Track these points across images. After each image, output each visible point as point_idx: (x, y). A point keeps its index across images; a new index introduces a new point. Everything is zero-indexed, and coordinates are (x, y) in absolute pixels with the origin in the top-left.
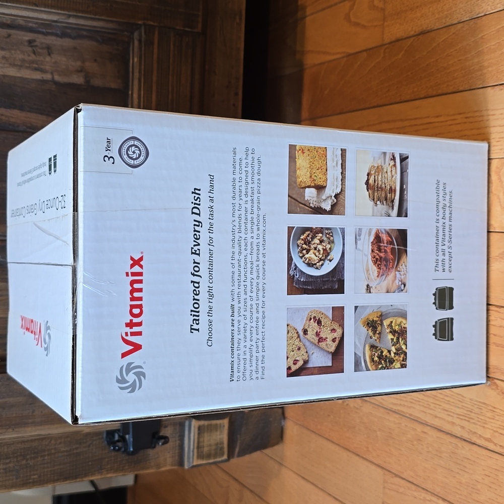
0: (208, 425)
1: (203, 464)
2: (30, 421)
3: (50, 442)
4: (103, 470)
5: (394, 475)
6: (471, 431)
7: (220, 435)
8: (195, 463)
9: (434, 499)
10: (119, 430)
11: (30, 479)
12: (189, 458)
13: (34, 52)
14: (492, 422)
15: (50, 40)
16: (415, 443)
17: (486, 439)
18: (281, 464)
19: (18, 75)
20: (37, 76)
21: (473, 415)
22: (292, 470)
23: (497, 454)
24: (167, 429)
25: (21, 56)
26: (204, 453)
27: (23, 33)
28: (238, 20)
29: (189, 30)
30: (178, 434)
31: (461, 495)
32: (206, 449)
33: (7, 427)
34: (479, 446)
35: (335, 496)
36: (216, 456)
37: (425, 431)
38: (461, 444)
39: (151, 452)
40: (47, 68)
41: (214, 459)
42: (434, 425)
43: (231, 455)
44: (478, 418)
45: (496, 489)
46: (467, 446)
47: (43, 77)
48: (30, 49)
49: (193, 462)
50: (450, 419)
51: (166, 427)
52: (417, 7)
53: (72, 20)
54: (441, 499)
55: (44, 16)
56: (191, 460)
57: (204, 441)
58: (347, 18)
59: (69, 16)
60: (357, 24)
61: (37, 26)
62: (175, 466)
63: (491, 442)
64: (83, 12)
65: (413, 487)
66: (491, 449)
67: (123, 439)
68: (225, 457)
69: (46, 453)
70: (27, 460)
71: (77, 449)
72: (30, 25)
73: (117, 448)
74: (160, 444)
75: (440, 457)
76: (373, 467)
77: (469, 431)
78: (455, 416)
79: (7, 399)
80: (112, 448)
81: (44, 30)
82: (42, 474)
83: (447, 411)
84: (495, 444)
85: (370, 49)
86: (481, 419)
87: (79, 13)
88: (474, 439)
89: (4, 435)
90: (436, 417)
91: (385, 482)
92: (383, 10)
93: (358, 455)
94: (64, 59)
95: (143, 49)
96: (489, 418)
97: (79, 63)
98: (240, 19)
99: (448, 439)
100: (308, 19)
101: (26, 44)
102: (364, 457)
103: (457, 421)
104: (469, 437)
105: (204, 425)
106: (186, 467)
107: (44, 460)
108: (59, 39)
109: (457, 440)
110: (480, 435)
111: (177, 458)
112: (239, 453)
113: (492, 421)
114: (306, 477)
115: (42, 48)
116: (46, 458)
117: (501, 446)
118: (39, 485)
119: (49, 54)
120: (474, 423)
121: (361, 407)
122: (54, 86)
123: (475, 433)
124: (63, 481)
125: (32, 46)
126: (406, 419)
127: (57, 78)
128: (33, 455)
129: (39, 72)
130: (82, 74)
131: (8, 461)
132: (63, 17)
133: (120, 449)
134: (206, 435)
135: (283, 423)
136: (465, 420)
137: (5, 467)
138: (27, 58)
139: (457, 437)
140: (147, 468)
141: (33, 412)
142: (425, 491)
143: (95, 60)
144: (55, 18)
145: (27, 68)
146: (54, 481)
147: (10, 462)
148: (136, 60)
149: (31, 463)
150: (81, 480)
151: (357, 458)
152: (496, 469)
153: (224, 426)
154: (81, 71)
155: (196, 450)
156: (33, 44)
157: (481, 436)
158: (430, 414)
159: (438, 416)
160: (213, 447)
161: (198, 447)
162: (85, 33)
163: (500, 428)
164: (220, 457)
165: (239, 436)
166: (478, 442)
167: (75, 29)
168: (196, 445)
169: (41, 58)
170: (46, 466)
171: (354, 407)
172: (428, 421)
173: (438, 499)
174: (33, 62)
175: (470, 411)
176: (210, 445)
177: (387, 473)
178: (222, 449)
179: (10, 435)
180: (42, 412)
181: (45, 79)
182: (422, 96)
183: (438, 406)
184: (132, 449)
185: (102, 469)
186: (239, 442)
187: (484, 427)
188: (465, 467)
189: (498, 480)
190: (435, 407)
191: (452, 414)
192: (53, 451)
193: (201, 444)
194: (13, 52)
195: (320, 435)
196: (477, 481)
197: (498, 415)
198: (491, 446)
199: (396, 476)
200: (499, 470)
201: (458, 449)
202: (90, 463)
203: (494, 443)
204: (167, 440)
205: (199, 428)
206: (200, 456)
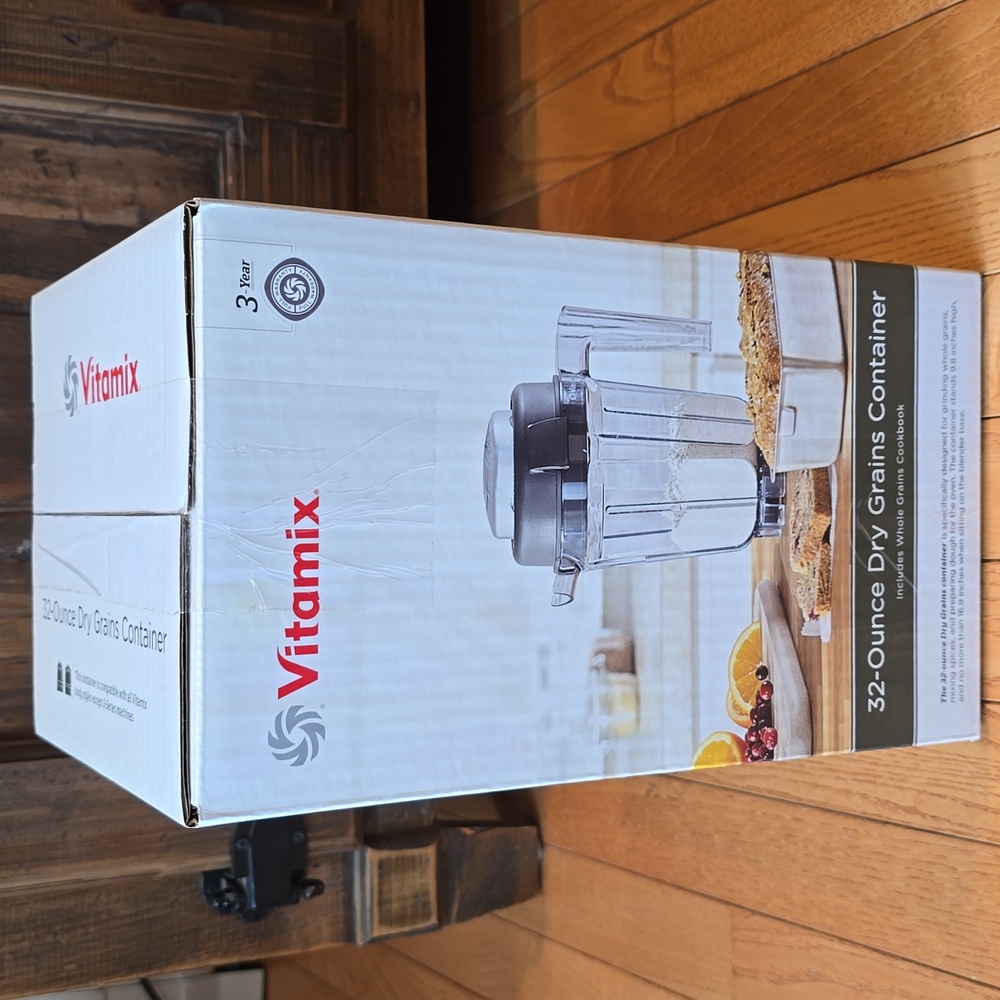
0: (397, 859)
1: (392, 934)
2: (60, 852)
3: (98, 897)
4: (202, 952)
5: (749, 913)
6: (879, 800)
7: (421, 877)
8: (376, 934)
9: (825, 942)
10: (227, 870)
11: (62, 972)
12: (363, 925)
13: (45, 172)
14: (913, 777)
15: (75, 149)
16: (783, 842)
17: (908, 810)
18: (541, 936)
19: (19, 213)
20: (53, 213)
21: (880, 770)
22: (562, 944)
23: (927, 834)
24: (319, 869)
25: (22, 179)
26: (393, 912)
27: (24, 138)
28: (412, 108)
29: (325, 124)
30: (341, 879)
31: (871, 923)
32: (395, 906)
33: (17, 865)
34: (895, 825)
35: (644, 976)
36: (415, 918)
37: (798, 815)
38: (862, 827)
39: (291, 913)
40: (71, 199)
41: (412, 924)
42: (813, 801)
43: (444, 918)
44: (890, 773)
45: (932, 900)
46: (875, 830)
47: (62, 216)
48: (38, 166)
49: (372, 932)
50: (841, 785)
51: (317, 865)
52: (728, 56)
53: (112, 113)
54: (836, 940)
55: (62, 107)
56: (368, 927)
57: (390, 891)
58: (609, 91)
59: (107, 106)
60: (626, 100)
61: (48, 125)
62: (338, 941)
63: (915, 814)
64: (132, 97)
65: (786, 928)
66: (917, 827)
67: (235, 887)
68: (433, 920)
69: (92, 920)
70: (55, 934)
71: (149, 910)
72: (37, 123)
73: (226, 904)
74: (308, 894)
75: (829, 859)
76: (712, 905)
77: (875, 800)
78: (850, 777)
79: (16, 812)
80: (217, 904)
81: (62, 133)
82: (85, 962)
83: (834, 771)
84: (924, 816)
85: (652, 141)
86: (896, 774)
87: (125, 98)
88: (887, 814)
89: (10, 882)
90: (816, 786)
91: (735, 928)
92: (670, 68)
93: (682, 888)
94: (100, 182)
95: (243, 160)
96: (908, 769)
97: (127, 190)
98: (418, 106)
99: (840, 823)
100: (539, 104)
101: (31, 157)
102: (694, 888)
103: (854, 787)
104: (877, 812)
105: (389, 860)
106: (360, 942)
107: (88, 933)
108: (89, 147)
109: (858, 821)
110: (895, 804)
111: (341, 925)
112: (459, 913)
113: (915, 773)
114: (590, 952)
115: (60, 164)
116: (92, 929)
117: (933, 817)
118: (80, 983)
119: (73, 175)
120: (884, 784)
121: (681, 794)
122: (83, 232)
123: (887, 802)
124: (126, 975)
125: (41, 162)
126: (765, 800)
127: (88, 216)
128: (66, 925)
129: (55, 207)
130: (135, 208)
131: (18, 937)
132: (96, 107)
133: (231, 905)
134: (393, 877)
135: (540, 855)
136: (868, 781)
137: (13, 948)
138: (32, 182)
139: (855, 817)
140: (286, 947)
141: (64, 836)
142: (807, 931)
143: (157, 184)
144: (81, 109)
145: (33, 199)
146: (109, 974)
147: (23, 939)
148: (230, 180)
149: (63, 939)
150: (159, 971)
151: (679, 894)
152: (928, 862)
153: (428, 860)
154: (132, 203)
155: (376, 909)
156: (43, 158)
157: (897, 806)
158: (805, 782)
159: (820, 783)
160: (410, 902)
161: (381, 903)
162: (136, 136)
163: (928, 784)
164: (423, 922)
165: (457, 881)
166: (896, 817)
167: (117, 128)
168: (376, 898)
169: (59, 182)
170: (91, 944)
171: (669, 796)
172: (803, 796)
173: (831, 940)
174: (43, 189)
175: (874, 763)
176: (403, 898)
177: (736, 910)
178: (426, 905)
179: (21, 882)
180: (81, 836)
181: (66, 218)
182: (749, 210)
183: (818, 766)
184: (254, 906)
185: (199, 951)
186: (458, 892)
187: (901, 788)
188: (874, 869)
189: (933, 881)
190: (813, 768)
191: (843, 775)
192: (104, 917)
193: (385, 896)
194: (7, 172)
195: (609, 865)
196: (899, 892)
197: (924, 761)
198: (917, 821)
199: (754, 912)
200: (933, 864)
201: (858, 839)
202: (176, 938)
203: (920, 813)
204: (320, 887)
205: (381, 864)
206: (385, 920)
